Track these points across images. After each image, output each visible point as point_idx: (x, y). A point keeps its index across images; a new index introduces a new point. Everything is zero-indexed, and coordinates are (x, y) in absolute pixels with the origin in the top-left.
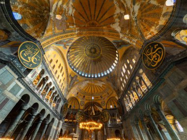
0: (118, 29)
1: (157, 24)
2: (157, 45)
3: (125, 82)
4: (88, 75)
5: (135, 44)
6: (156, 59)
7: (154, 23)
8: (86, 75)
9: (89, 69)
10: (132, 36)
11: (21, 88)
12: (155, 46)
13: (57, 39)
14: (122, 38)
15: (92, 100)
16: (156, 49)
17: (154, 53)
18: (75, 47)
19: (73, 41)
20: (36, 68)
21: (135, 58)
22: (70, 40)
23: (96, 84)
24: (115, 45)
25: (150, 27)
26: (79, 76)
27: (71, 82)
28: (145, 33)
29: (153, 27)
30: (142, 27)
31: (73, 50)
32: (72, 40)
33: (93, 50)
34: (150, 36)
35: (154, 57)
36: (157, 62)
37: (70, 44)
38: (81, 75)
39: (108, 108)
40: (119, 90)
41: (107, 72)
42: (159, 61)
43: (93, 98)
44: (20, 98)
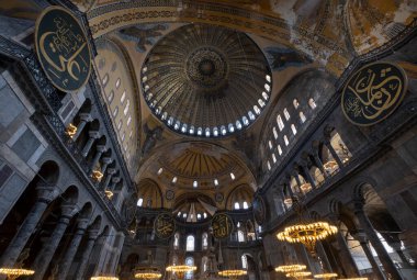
0: (290, 18)
1: (389, 21)
2: (389, 70)
3: (280, 152)
4: (188, 129)
5: (325, 62)
6: (380, 102)
7: (383, 16)
8: (183, 130)
9: (192, 115)
10: (321, 41)
11: (39, 143)
12: (383, 71)
13: (127, 17)
14: (295, 42)
15: (193, 188)
16: (384, 78)
17: (377, 87)
18: (164, 50)
19: (164, 33)
20: (73, 93)
21: (318, 96)
22: (158, 28)
23: (207, 153)
24: (270, 60)
25: (372, 24)
26: (166, 130)
27: (146, 141)
28: (356, 38)
29: (379, 26)
30: (353, 20)
31: (158, 58)
32: (164, 28)
33: (206, 67)
34: (368, 46)
35: (375, 96)
36: (381, 110)
37: (156, 40)
38: (172, 127)
39: (228, 208)
40: (260, 169)
41: (235, 126)
42: (386, 106)
43: (195, 184)
44: (37, 169)
